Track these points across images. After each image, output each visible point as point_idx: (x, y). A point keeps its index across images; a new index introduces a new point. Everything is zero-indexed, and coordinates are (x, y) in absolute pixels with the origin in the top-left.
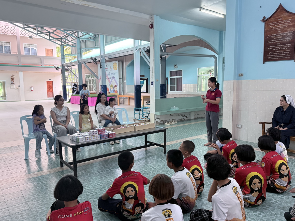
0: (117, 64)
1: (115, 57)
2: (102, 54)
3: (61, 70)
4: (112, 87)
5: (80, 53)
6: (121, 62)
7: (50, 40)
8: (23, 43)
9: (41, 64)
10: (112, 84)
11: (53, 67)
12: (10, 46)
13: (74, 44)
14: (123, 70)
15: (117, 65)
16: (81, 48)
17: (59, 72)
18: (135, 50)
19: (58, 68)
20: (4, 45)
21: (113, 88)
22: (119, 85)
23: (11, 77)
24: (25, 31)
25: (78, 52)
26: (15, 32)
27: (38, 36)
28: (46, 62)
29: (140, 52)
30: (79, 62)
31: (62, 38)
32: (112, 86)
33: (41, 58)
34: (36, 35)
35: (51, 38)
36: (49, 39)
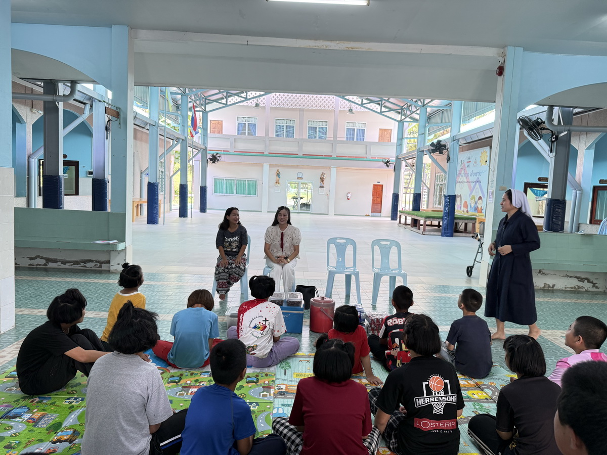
0: (488, 154)
2: (454, 133)
3: (393, 166)
4: (473, 201)
5: (424, 134)
7: (381, 113)
8: (346, 122)
9: (366, 156)
10: (473, 195)
11: (381, 160)
12: (327, 127)
16: (427, 125)
17: (389, 168)
19: (388, 162)
20: (318, 125)
21: (476, 203)
23: (319, 176)
24: (344, 101)
25: (420, 134)
26: (333, 104)
27: (362, 108)
28: (373, 152)
30: (419, 151)
31: (402, 109)
34: (360, 107)
35: (384, 109)
36: (379, 111)
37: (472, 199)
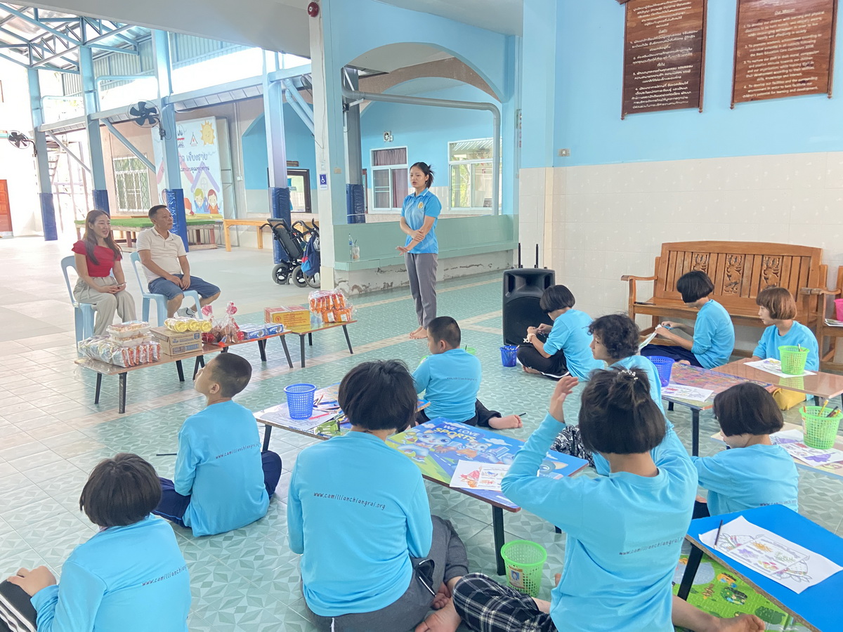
0: (214, 127)
1: (207, 104)
3: (33, 146)
5: (94, 91)
6: (225, 120)
10: (200, 188)
13: (73, 65)
14: (234, 145)
15: (213, 131)
16: (96, 78)
18: (268, 84)
19: (19, 138)
21: (205, 200)
22: (224, 190)
25: (86, 90)
29: (284, 92)
31: (29, 44)
32: (199, 192)
37: (196, 194)
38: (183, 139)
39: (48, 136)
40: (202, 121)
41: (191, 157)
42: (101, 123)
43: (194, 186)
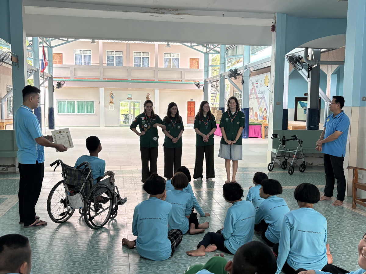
0: (269, 77)
1: (262, 67)
2: (246, 64)
3: (203, 87)
5: (224, 63)
7: (191, 47)
8: (164, 53)
9: (181, 79)
10: (261, 107)
11: (193, 83)
12: (149, 57)
15: (269, 79)
16: (226, 57)
17: (200, 89)
20: (142, 56)
21: (263, 113)
23: (146, 97)
25: (221, 63)
28: (187, 76)
30: (221, 76)
33: (181, 72)
36: (190, 45)
37: (260, 110)
38: (258, 83)
39: (209, 83)
40: (265, 75)
41: (260, 92)
42: (226, 77)
43: (259, 106)
